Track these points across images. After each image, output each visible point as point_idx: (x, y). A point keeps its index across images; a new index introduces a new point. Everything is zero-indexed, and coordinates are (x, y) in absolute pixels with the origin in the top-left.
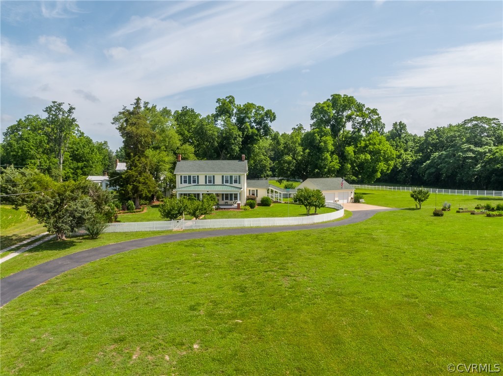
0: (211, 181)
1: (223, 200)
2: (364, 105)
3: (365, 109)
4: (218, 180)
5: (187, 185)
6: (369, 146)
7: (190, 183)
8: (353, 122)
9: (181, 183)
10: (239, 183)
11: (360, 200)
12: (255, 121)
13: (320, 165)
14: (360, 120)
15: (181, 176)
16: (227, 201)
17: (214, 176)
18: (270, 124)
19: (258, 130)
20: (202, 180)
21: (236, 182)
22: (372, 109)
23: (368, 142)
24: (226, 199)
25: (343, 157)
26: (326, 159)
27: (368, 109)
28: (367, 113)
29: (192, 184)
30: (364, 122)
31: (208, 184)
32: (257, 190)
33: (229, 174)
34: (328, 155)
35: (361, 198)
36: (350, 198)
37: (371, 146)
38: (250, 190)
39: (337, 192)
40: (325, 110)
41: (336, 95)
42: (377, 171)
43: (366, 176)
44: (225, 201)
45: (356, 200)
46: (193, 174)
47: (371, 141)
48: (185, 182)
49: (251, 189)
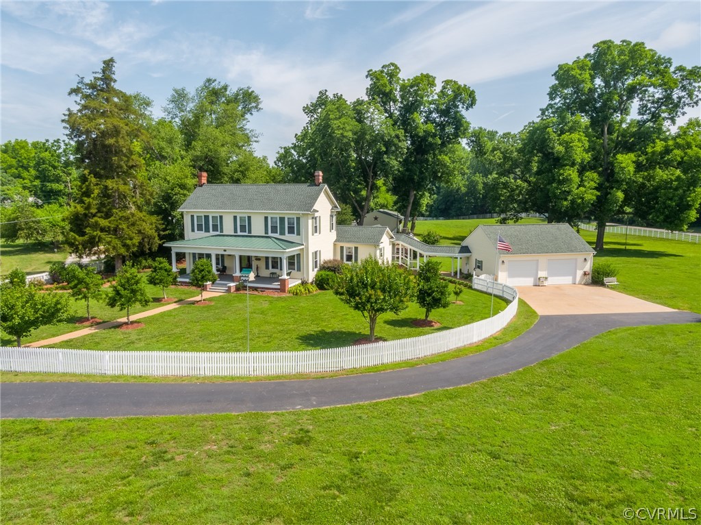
0: (244, 227)
1: (267, 267)
2: (669, 61)
3: (672, 69)
4: (258, 227)
5: (203, 234)
6: (672, 150)
7: (207, 230)
8: (641, 100)
9: (193, 230)
10: (298, 234)
11: (606, 280)
12: (437, 110)
13: (554, 194)
14: (658, 94)
15: (192, 216)
16: (274, 270)
17: (249, 218)
18: (464, 112)
19: (442, 126)
20: (228, 227)
21: (291, 231)
22: (689, 67)
23: (671, 143)
24: (273, 267)
25: (610, 178)
26: (567, 180)
27: (680, 69)
28: (677, 76)
29: (212, 233)
30: (668, 98)
31: (239, 233)
32: (356, 249)
33: (276, 213)
34: (572, 173)
35: (608, 275)
36: (580, 273)
37: (677, 152)
38: (342, 248)
39: (543, 259)
40: (574, 77)
41: (604, 42)
42: (689, 207)
43: (662, 217)
44: (271, 270)
45: (597, 279)
46: (213, 212)
47: (678, 140)
48: (200, 228)
49: (346, 245)
